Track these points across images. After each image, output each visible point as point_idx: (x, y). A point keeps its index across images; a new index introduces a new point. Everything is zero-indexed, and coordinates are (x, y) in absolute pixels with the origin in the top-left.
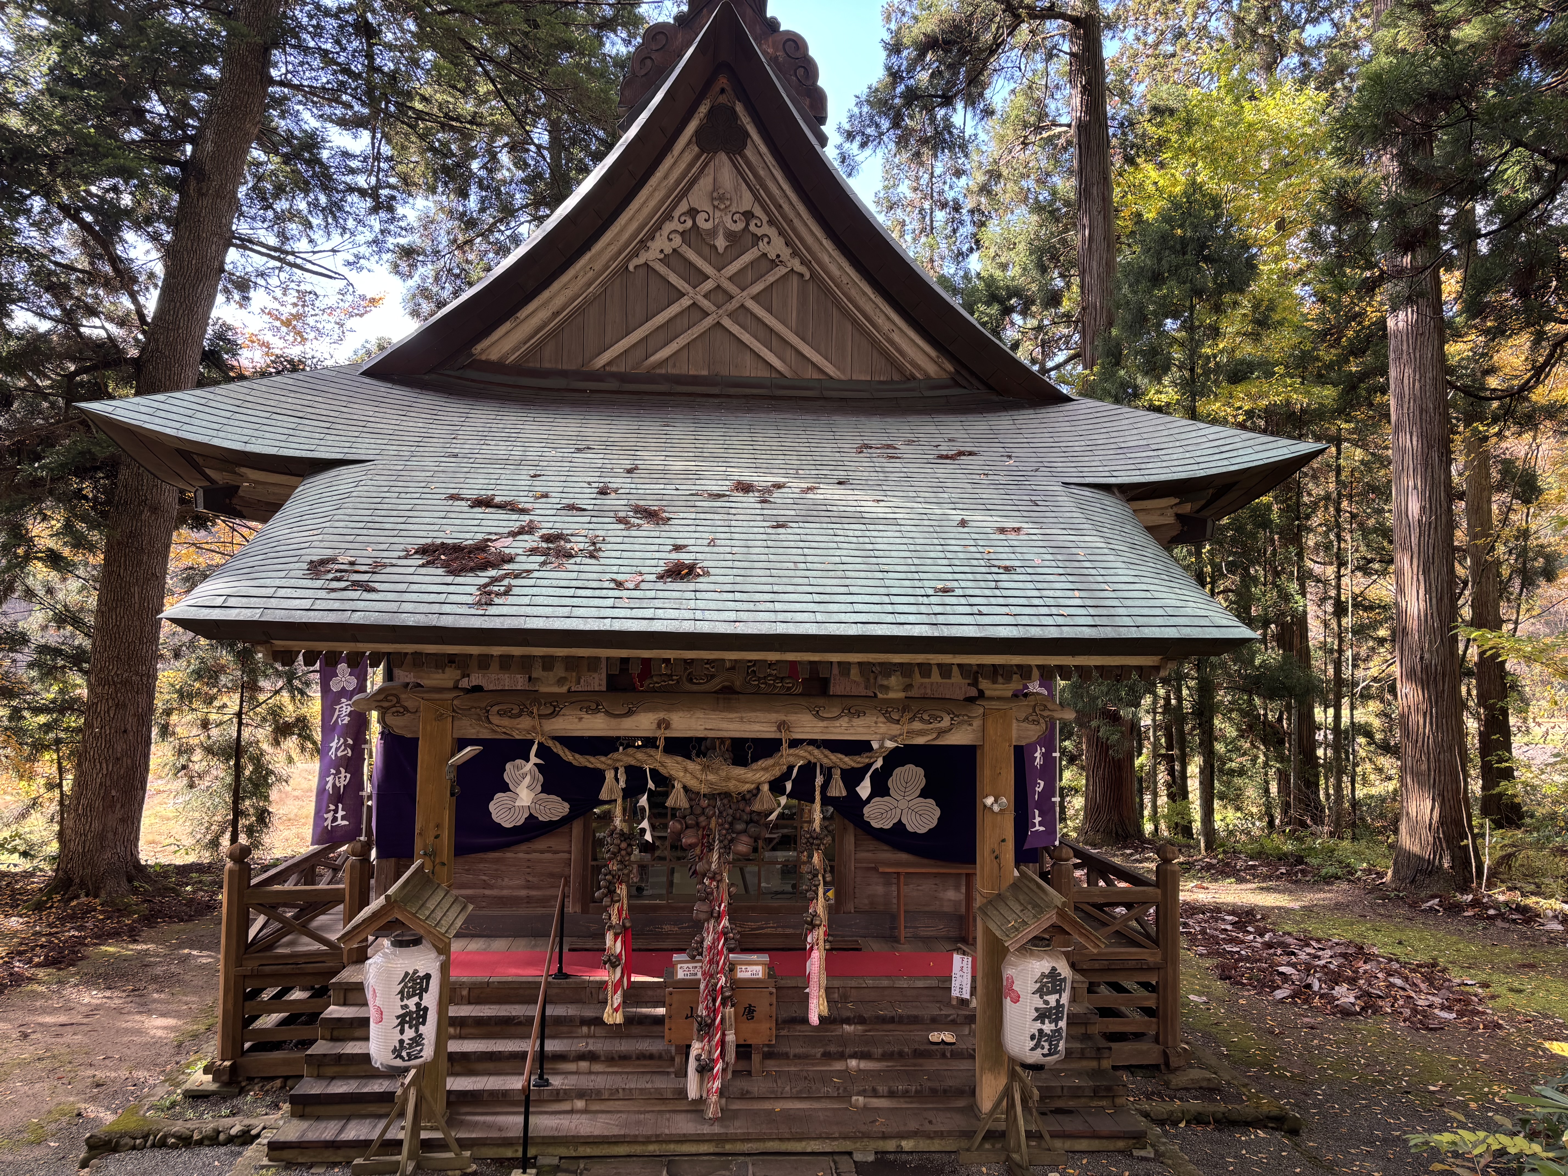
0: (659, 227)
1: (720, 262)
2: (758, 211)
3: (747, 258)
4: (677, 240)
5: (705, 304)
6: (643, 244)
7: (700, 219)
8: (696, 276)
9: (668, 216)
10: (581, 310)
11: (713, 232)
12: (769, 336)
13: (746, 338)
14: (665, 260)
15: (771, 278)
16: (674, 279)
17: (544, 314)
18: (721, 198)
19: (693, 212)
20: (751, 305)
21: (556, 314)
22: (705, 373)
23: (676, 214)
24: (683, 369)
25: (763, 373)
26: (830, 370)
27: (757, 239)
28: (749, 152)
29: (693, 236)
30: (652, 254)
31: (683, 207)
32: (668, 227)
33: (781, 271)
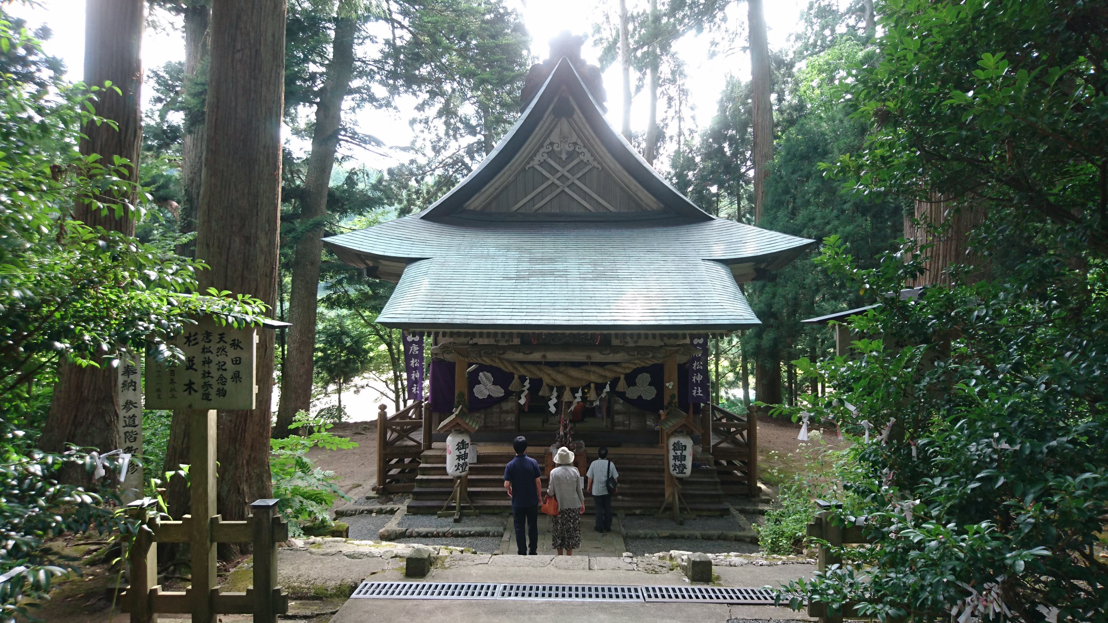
0: (538, 151)
1: (563, 164)
2: (579, 142)
3: (575, 162)
4: (546, 156)
5: (557, 182)
6: (531, 159)
7: (555, 146)
8: (553, 171)
9: (541, 146)
10: (506, 187)
11: (561, 152)
12: (585, 195)
13: (575, 196)
14: (541, 164)
15: (585, 170)
16: (545, 173)
17: (491, 190)
18: (564, 138)
19: (552, 144)
20: (577, 182)
21: (496, 189)
22: (558, 211)
23: (545, 144)
24: (548, 210)
25: (582, 211)
26: (612, 209)
27: (579, 154)
28: (575, 117)
29: (551, 154)
30: (535, 163)
31: (548, 142)
32: (542, 150)
33: (590, 167)
